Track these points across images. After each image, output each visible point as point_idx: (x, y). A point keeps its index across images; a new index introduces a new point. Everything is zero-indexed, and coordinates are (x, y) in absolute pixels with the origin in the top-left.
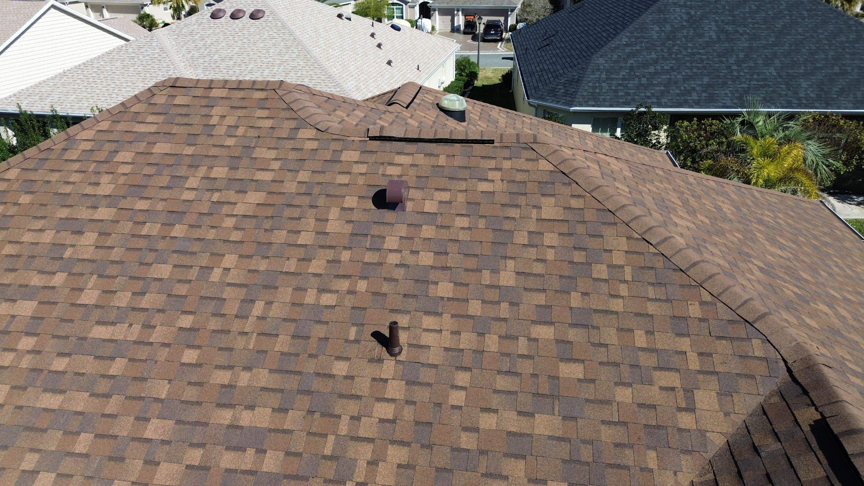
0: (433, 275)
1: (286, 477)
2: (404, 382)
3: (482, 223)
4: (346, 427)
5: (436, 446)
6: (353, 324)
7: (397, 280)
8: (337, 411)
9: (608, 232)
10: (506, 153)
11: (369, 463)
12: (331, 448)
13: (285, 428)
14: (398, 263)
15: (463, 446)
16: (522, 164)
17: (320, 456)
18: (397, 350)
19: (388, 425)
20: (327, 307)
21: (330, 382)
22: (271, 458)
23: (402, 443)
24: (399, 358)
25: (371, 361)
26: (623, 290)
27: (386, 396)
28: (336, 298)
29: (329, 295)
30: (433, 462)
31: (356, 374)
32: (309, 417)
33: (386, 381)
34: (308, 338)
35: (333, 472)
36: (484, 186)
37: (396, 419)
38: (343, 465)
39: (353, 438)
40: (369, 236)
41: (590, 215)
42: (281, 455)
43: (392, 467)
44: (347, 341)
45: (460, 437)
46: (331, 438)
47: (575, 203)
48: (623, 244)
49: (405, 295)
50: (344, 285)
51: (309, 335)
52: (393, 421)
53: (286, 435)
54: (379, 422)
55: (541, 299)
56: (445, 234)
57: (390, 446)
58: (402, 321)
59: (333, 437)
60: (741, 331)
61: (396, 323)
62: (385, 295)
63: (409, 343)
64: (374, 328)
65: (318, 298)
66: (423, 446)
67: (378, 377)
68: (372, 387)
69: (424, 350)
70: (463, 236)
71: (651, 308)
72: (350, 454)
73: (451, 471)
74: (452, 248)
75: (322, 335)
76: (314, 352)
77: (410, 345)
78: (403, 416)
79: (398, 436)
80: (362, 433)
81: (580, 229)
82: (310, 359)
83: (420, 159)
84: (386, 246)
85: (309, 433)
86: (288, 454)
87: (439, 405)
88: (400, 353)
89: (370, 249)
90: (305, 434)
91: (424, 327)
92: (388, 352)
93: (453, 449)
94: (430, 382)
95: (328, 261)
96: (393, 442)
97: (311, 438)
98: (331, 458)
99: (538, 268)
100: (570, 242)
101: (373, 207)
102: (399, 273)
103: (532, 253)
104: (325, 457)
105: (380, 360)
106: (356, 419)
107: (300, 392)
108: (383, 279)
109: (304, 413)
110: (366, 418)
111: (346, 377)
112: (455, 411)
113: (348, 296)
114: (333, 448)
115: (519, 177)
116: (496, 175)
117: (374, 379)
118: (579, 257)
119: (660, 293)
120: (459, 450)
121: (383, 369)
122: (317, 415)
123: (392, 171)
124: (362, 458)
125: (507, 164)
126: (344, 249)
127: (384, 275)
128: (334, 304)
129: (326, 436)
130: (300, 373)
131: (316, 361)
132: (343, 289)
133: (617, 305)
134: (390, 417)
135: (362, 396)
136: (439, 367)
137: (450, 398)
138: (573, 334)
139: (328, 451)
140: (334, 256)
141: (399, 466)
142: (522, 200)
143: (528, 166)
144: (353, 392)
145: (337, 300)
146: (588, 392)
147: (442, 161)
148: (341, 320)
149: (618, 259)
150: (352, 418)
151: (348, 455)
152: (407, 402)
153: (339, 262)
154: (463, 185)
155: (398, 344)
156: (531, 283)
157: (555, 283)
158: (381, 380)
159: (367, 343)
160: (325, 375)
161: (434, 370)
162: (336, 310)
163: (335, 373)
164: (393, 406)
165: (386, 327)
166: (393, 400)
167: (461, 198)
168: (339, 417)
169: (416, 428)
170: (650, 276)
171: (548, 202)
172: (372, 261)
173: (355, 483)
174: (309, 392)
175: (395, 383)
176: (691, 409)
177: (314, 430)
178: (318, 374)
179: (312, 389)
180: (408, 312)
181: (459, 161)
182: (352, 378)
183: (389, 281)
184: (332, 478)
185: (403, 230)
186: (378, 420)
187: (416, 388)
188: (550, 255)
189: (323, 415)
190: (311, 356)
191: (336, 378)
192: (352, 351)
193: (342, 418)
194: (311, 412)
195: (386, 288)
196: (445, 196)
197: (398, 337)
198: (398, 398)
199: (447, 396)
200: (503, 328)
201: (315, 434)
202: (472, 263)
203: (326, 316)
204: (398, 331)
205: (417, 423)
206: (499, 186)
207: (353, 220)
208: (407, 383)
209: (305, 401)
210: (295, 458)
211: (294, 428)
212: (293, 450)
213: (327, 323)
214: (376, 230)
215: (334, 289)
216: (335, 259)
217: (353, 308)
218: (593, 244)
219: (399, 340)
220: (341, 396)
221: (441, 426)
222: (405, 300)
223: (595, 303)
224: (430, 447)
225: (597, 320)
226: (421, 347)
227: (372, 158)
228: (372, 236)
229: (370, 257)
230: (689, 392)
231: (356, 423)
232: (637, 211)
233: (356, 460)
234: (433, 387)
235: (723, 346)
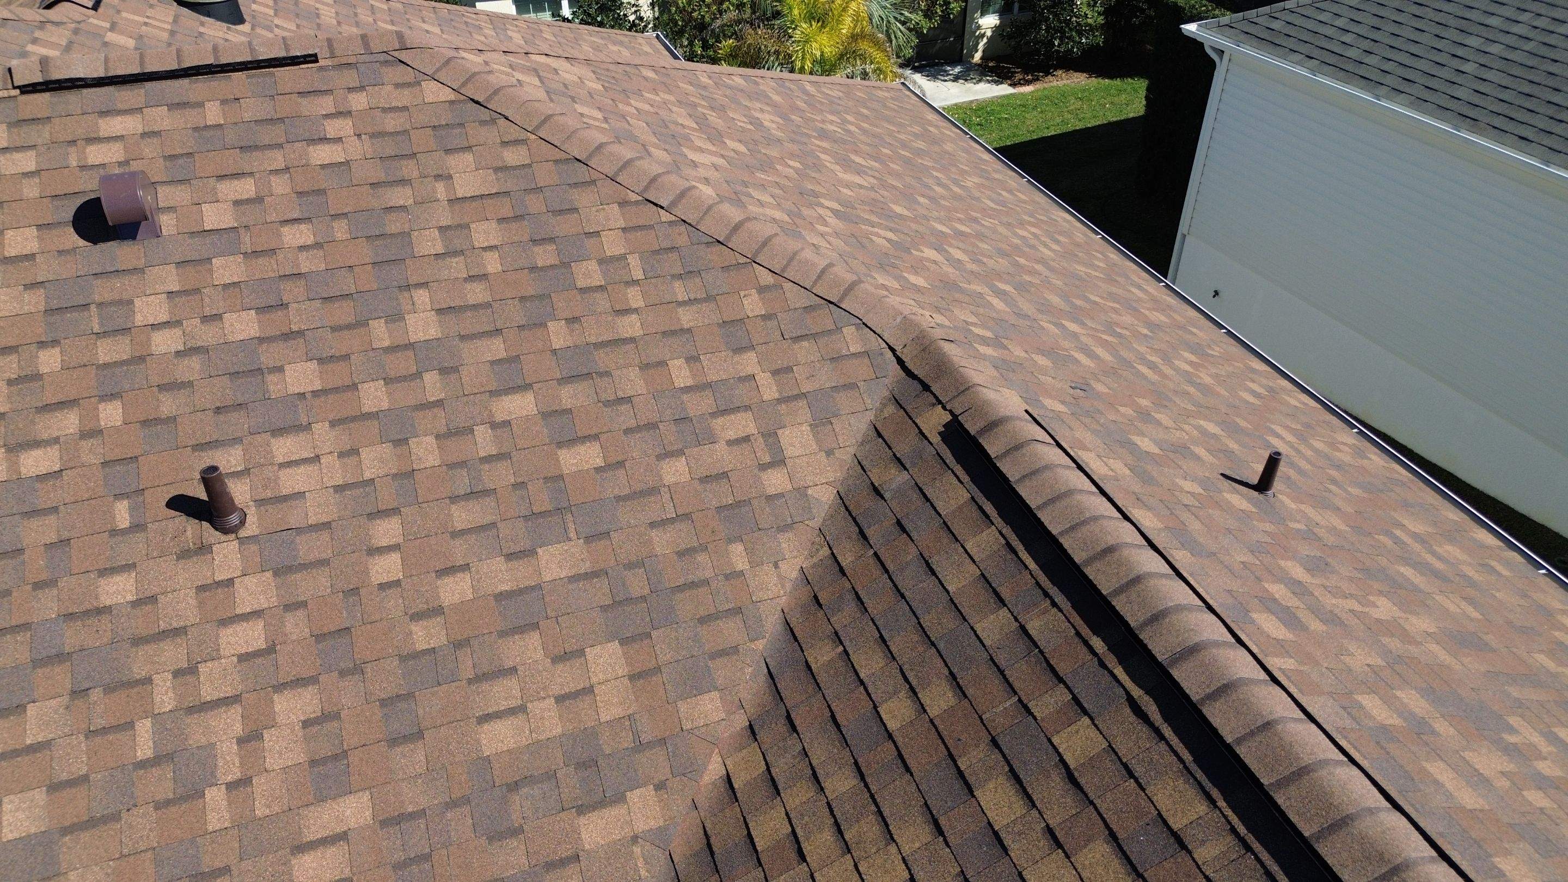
0: (267, 356)
1: (65, 831)
2: (269, 574)
3: (340, 230)
4: (170, 694)
5: (369, 665)
6: (119, 496)
7: (190, 384)
8: (139, 671)
9: (583, 199)
10: (350, 77)
11: (241, 741)
12: (151, 744)
13: (28, 742)
14: (181, 348)
15: (421, 646)
16: (388, 95)
17: (131, 767)
18: (234, 519)
19: (259, 661)
20: (41, 478)
21: (105, 622)
22: (17, 810)
23: (300, 682)
24: (243, 533)
25: (184, 555)
26: (635, 297)
27: (239, 611)
28: (57, 453)
29: (37, 453)
30: (371, 694)
31: (157, 590)
32: (79, 703)
33: (230, 582)
34: (20, 551)
35: (170, 785)
36: (322, 154)
37: (274, 645)
38: (188, 765)
39: (191, 710)
40: (93, 307)
41: (545, 175)
42: (40, 796)
43: (293, 731)
44: (114, 532)
45: (411, 633)
46: (144, 728)
47: (513, 157)
48: (615, 216)
49: (218, 408)
50: (69, 422)
51: (19, 546)
52: (270, 650)
53: (38, 755)
54: (239, 661)
55: (497, 348)
56: (267, 268)
57: (276, 697)
58: (228, 461)
59: (148, 723)
60: (825, 319)
61: (214, 469)
62: (172, 420)
63: (257, 498)
64: (168, 492)
65: (14, 466)
66: (342, 674)
67: (209, 582)
68: (201, 604)
69: (294, 503)
70: (306, 263)
71: (686, 317)
72: (197, 738)
73: (410, 696)
74: (292, 292)
75: (53, 538)
76: (44, 576)
77: (260, 503)
78: (286, 635)
79: (288, 672)
80: (208, 693)
81: (535, 204)
82: (40, 593)
83: (161, 118)
84: (139, 320)
85: (90, 734)
86: (54, 788)
87: (355, 591)
88: (243, 522)
89: (104, 334)
90: (82, 738)
91: (280, 459)
92: (216, 529)
93: (403, 659)
94: (324, 556)
95: (10, 382)
96: (280, 688)
97: (98, 740)
98: (156, 761)
99: (477, 293)
100: (522, 231)
101: (82, 242)
102: (192, 368)
103: (457, 269)
104: (143, 765)
105: (204, 549)
106: (187, 672)
107: (38, 663)
108: (156, 389)
109: (66, 699)
110: (209, 664)
111: (136, 604)
112: (389, 592)
113: (86, 444)
114: (154, 742)
115: (392, 123)
116: (343, 127)
117: (201, 589)
118: (545, 256)
119: (693, 289)
120: (416, 655)
121: (216, 563)
122: (96, 695)
123: (96, 154)
124: (224, 738)
125: (358, 101)
126: (40, 348)
127: (155, 380)
128: (57, 468)
129: (130, 725)
130: (26, 626)
131: (55, 592)
132: (67, 432)
133: (630, 326)
134: (261, 644)
135: (185, 627)
136: (334, 525)
137: (372, 573)
138: (569, 396)
139: (145, 750)
140: (20, 368)
141: (306, 724)
142: (409, 169)
143: (403, 98)
144: (163, 626)
145: (61, 458)
146: (618, 484)
147: (213, 113)
148: (86, 496)
149: (613, 245)
150: (177, 674)
151: (191, 742)
152: (288, 608)
153: (38, 377)
154: (277, 159)
155: (233, 508)
156: (470, 323)
157: (516, 314)
158: (219, 584)
159: (164, 523)
160: (87, 613)
161: (325, 536)
162: (65, 478)
163: (108, 603)
164: (261, 624)
165: (195, 482)
166: (256, 614)
167: (280, 186)
168: (148, 681)
169: (320, 646)
170: (673, 264)
171: (460, 164)
172: (116, 357)
173: (224, 787)
174: (61, 657)
175: (251, 581)
176: (779, 461)
177: (100, 723)
178: (70, 617)
179: (67, 650)
180: (237, 440)
181: (252, 109)
182: (153, 599)
183: (172, 389)
184: (171, 796)
185: (171, 279)
186: (235, 659)
187: (298, 576)
188: (492, 264)
189: (109, 689)
190: (38, 586)
191: (114, 612)
192: (136, 546)
193: (155, 682)
194: (78, 693)
195: (168, 405)
196: (246, 188)
197: (228, 494)
198: (266, 606)
199: (366, 572)
200: (440, 421)
201: (104, 731)
202: (343, 313)
203: (46, 496)
204: (223, 484)
205: (320, 637)
206: (355, 149)
207: (40, 279)
208: (276, 574)
209: (61, 676)
210: (74, 790)
211: (51, 736)
212: (64, 776)
213: (55, 510)
214: (103, 291)
215: (45, 436)
216: (24, 373)
217: (105, 464)
218: (564, 226)
219: (233, 501)
220: (138, 641)
221: (369, 626)
222: (222, 417)
223: (593, 333)
224: (357, 670)
225: (603, 359)
226: (286, 498)
227: (43, 134)
228: (100, 305)
229: (108, 351)
230: (771, 436)
231: (190, 679)
232: (627, 153)
233: (212, 746)
234: (332, 564)
235: (805, 351)
